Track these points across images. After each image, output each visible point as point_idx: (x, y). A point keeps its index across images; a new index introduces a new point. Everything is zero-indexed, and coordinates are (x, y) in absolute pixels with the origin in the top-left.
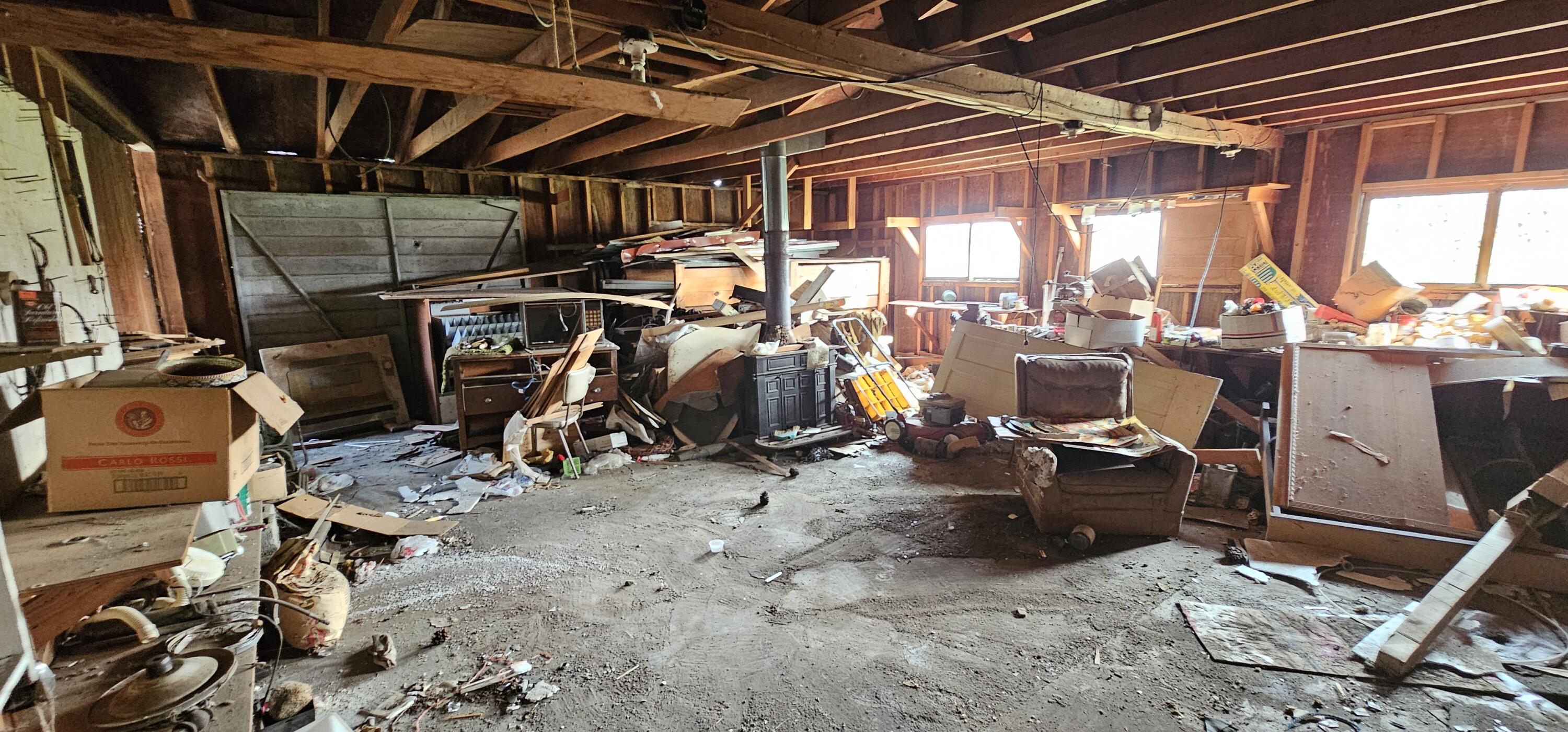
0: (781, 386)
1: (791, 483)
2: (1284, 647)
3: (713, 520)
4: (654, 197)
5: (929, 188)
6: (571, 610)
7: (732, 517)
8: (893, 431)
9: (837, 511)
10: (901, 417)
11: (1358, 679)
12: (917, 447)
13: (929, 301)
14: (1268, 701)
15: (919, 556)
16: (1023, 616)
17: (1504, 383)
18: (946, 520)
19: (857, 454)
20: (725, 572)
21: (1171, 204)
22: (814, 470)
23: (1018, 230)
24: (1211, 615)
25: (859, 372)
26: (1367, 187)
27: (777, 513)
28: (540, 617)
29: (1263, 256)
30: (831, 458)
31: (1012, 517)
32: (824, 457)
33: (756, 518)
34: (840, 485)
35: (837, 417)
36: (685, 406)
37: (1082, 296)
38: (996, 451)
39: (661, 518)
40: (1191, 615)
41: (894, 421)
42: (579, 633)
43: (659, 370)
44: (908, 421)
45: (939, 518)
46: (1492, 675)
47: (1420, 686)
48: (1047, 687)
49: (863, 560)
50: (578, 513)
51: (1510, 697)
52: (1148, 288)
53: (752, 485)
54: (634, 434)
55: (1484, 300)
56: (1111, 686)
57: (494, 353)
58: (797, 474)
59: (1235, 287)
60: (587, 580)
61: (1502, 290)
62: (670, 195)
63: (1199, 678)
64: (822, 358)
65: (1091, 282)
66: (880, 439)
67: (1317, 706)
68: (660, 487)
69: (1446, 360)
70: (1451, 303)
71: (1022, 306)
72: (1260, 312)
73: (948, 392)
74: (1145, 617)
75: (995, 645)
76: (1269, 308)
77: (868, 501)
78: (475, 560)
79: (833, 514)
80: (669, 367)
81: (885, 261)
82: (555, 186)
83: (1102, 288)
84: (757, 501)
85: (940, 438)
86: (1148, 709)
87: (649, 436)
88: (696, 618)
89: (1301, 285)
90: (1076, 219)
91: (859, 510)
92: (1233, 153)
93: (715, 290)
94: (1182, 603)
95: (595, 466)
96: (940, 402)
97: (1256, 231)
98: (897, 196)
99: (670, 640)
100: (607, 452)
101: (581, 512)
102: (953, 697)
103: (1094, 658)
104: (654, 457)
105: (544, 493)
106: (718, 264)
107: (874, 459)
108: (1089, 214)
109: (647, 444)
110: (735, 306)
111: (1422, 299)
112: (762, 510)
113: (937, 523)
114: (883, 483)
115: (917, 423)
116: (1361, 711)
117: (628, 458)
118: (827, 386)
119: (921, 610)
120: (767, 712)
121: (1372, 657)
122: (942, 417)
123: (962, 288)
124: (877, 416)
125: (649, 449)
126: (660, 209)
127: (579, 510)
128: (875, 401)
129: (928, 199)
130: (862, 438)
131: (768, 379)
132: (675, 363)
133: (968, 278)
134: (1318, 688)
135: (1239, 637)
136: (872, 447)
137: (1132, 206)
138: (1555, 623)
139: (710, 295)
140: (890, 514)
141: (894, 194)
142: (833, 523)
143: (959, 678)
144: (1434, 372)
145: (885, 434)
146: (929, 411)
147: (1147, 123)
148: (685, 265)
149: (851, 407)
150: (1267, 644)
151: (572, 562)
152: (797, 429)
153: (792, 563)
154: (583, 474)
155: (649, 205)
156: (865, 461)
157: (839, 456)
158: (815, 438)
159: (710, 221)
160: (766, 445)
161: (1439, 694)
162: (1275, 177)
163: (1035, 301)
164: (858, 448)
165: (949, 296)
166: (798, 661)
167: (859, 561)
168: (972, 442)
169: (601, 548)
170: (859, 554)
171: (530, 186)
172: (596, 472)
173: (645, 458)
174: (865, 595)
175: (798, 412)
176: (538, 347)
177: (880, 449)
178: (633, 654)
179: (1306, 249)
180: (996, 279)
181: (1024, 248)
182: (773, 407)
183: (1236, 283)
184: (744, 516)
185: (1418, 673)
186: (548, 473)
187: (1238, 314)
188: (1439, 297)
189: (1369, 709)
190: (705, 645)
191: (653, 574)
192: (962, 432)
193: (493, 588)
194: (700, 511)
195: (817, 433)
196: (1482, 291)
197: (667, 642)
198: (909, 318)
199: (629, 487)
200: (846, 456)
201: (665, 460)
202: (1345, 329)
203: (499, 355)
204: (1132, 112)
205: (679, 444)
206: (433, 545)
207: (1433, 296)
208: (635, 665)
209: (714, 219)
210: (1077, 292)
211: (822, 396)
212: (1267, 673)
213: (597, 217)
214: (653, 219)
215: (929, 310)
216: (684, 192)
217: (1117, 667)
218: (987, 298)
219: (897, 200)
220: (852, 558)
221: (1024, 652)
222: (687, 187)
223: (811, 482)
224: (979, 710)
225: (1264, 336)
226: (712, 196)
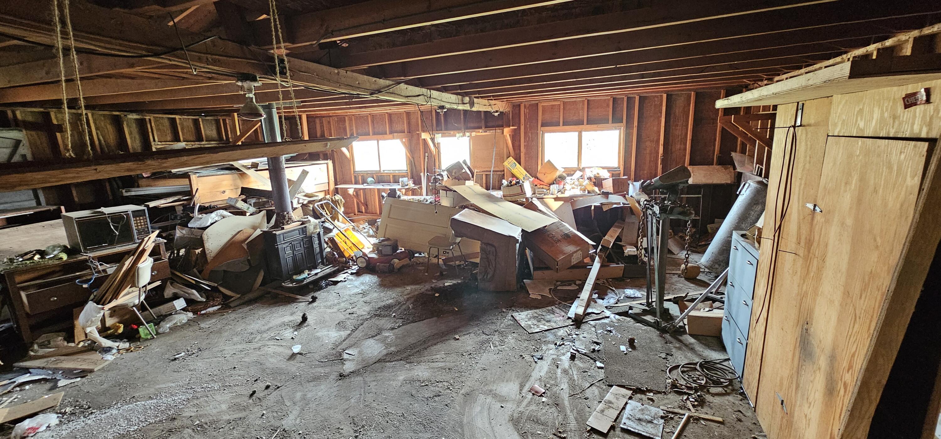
0: (293, 248)
1: (315, 304)
2: (549, 321)
3: (278, 338)
4: (153, 124)
5: (350, 120)
6: (211, 418)
7: (288, 333)
8: (361, 262)
9: (350, 314)
10: (364, 254)
11: (571, 325)
12: (377, 269)
13: (359, 184)
14: (549, 342)
15: (403, 325)
16: (458, 339)
17: (591, 206)
18: (407, 304)
19: (346, 279)
20: (302, 365)
21: (474, 134)
22: (325, 294)
23: (404, 143)
24: (524, 317)
25: (335, 232)
26: (543, 128)
27: (316, 324)
28: (190, 431)
29: (511, 157)
30: (332, 285)
31: (437, 295)
32: (327, 285)
33: (304, 330)
34: (344, 299)
35: (328, 260)
36: (224, 271)
37: (443, 180)
38: (417, 263)
39: (240, 347)
40: (517, 318)
41: (361, 257)
42: (227, 428)
43: (198, 251)
44: (369, 256)
45: (404, 304)
46: (603, 311)
47: (587, 322)
48: (478, 365)
49: (376, 335)
50: (173, 360)
51: (608, 317)
52: (471, 175)
53: (291, 311)
54: (189, 297)
55: (581, 173)
56: (500, 356)
57: (50, 262)
58: (316, 298)
59: (501, 171)
60: (210, 398)
61: (586, 169)
62: (167, 123)
63: (527, 342)
64: (315, 228)
65: (446, 172)
66: (355, 268)
67: (563, 339)
68: (227, 328)
69: (575, 199)
70: (572, 175)
71: (411, 185)
72: (516, 184)
73: (387, 236)
74: (502, 325)
75: (452, 355)
76: (518, 183)
77: (364, 304)
78: (103, 416)
79: (348, 316)
80: (206, 247)
81: (330, 162)
82: (56, 118)
83: (451, 176)
84: (300, 319)
85: (389, 262)
86: (515, 360)
87: (202, 297)
88: (299, 395)
89: (525, 169)
90: (433, 140)
91: (362, 310)
92: (496, 114)
93: (222, 190)
94: (513, 314)
95: (166, 326)
96: (386, 243)
97: (507, 147)
98: (332, 123)
99: (290, 410)
100: (171, 314)
101: (175, 359)
102: (444, 383)
103: (490, 347)
104: (211, 310)
105: (130, 355)
106: (222, 172)
107: (356, 280)
108: (439, 138)
109: (201, 302)
110: (245, 201)
111: (564, 174)
112: (306, 325)
113: (404, 307)
114: (367, 292)
115: (373, 255)
116: (574, 336)
117: (190, 315)
118: (320, 244)
119: (415, 350)
120: (364, 423)
121: (573, 316)
122: (388, 251)
123: (377, 176)
124: (350, 256)
125: (206, 305)
126: (159, 133)
127: (172, 358)
128: (347, 247)
129: (351, 126)
130: (344, 270)
131: (284, 246)
132: (210, 244)
133: (380, 171)
134: (561, 332)
135: (535, 322)
136: (352, 274)
137: (458, 135)
138: (614, 289)
139: (218, 193)
140: (379, 308)
141: (329, 122)
142: (351, 321)
143: (443, 374)
144: (572, 204)
145: (357, 265)
146: (380, 249)
147: (468, 105)
148: (198, 175)
149: (335, 253)
150: (544, 322)
151: (191, 391)
152: (307, 272)
153: (339, 348)
154: (157, 334)
155: (150, 130)
156: (352, 282)
157: (336, 283)
158: (319, 275)
159: (203, 141)
160: (291, 285)
161: (592, 323)
162: (511, 124)
163: (417, 182)
164: (345, 275)
165: (371, 181)
166: (367, 394)
167: (374, 336)
168: (406, 261)
169: (208, 377)
170: (373, 333)
171: (30, 118)
172: (168, 330)
173: (203, 312)
174: (385, 352)
175: (305, 261)
176: (92, 250)
177: (358, 274)
178: (271, 426)
179: (525, 154)
180: (395, 171)
181: (408, 155)
182: (290, 261)
183: (502, 169)
184: (296, 330)
185: (586, 318)
186: (125, 340)
187: (508, 186)
188: (569, 173)
189: (576, 334)
190: (313, 405)
191: (257, 380)
192: (400, 257)
193: (136, 427)
194: (265, 335)
195: (320, 271)
196: (580, 170)
197: (289, 412)
198: (349, 194)
199: (203, 334)
200: (340, 282)
201: (219, 309)
202: (543, 188)
203: (57, 262)
204: (462, 100)
205: (226, 297)
206: (53, 419)
207: (566, 172)
208: (276, 430)
209: (204, 139)
210: (441, 178)
211: (318, 250)
212: (546, 332)
213: (103, 142)
214: (154, 140)
215: (360, 189)
216: (178, 121)
217: (499, 347)
218: (392, 181)
219: (332, 126)
220: (370, 336)
221: (464, 354)
222: (180, 117)
223: (326, 301)
224: (456, 384)
225: (518, 195)
226: (201, 123)
